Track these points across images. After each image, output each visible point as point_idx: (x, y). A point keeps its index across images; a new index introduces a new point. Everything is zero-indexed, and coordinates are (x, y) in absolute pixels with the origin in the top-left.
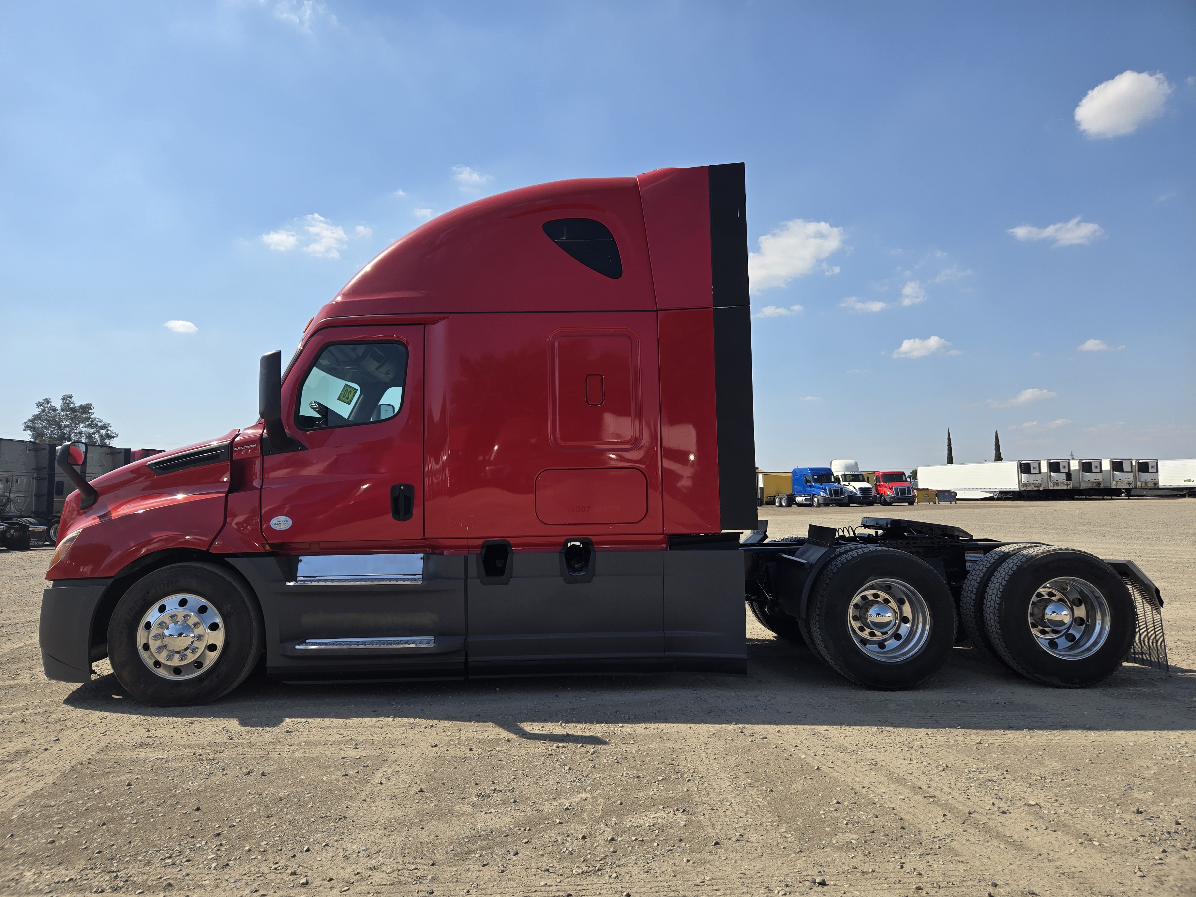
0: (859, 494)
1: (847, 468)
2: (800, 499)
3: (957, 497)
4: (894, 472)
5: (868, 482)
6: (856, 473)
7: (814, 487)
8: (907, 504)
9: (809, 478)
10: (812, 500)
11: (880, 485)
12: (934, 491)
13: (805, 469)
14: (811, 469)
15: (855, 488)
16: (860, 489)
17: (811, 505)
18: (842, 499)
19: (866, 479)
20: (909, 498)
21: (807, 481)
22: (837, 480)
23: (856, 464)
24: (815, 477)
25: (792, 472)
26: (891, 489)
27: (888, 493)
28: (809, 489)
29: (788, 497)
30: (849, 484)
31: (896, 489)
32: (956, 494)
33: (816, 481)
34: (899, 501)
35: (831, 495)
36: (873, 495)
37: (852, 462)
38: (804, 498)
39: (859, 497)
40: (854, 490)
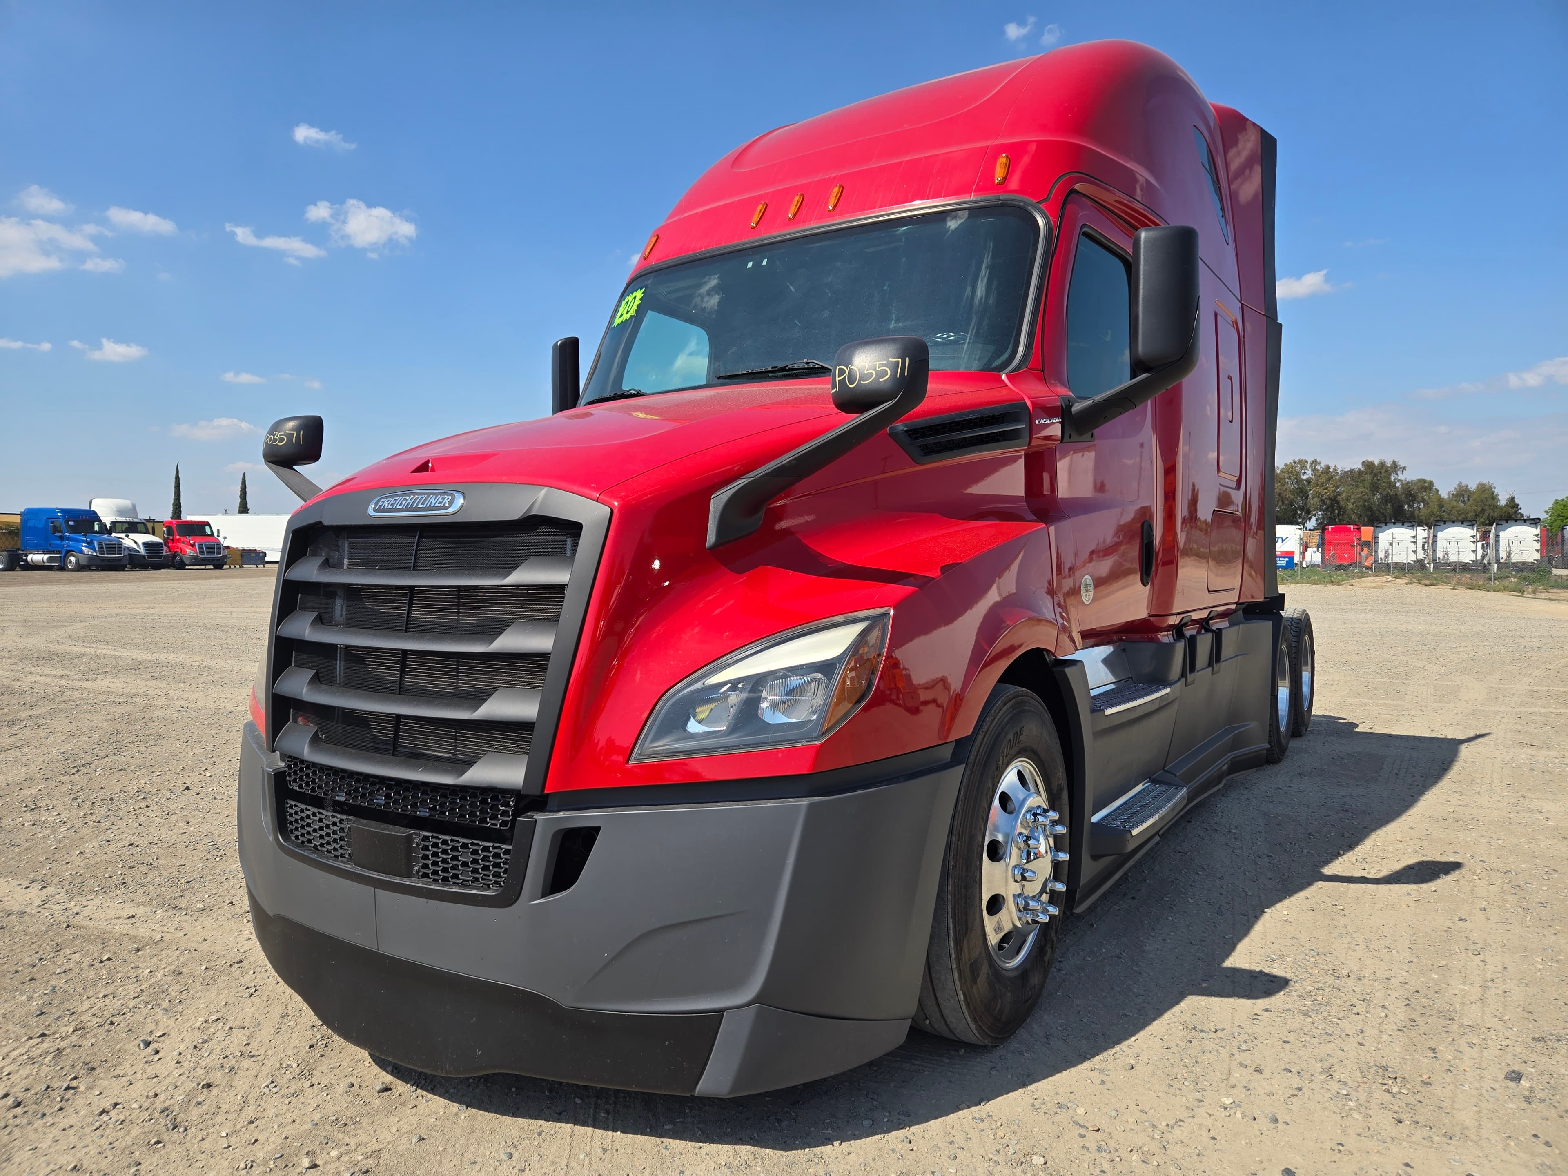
0: (142, 551)
1: (121, 512)
2: (36, 557)
3: (267, 559)
4: (195, 522)
5: (154, 534)
6: (135, 520)
7: (68, 539)
8: (212, 567)
9: (61, 522)
10: (64, 560)
11: (172, 540)
12: (239, 550)
13: (52, 511)
14: (63, 511)
15: (135, 542)
16: (144, 544)
17: (62, 568)
18: (119, 559)
19: (150, 530)
20: (218, 559)
21: (56, 529)
22: (104, 529)
23: (134, 506)
24: (71, 523)
25: (21, 514)
26: (193, 545)
27: (188, 551)
28: (59, 542)
29: (9, 555)
30: (127, 536)
31: (200, 546)
32: (265, 554)
33: (73, 530)
34: (204, 563)
35: (102, 552)
36: (164, 553)
37: (126, 503)
38: (46, 557)
39: (144, 556)
40: (135, 546)
